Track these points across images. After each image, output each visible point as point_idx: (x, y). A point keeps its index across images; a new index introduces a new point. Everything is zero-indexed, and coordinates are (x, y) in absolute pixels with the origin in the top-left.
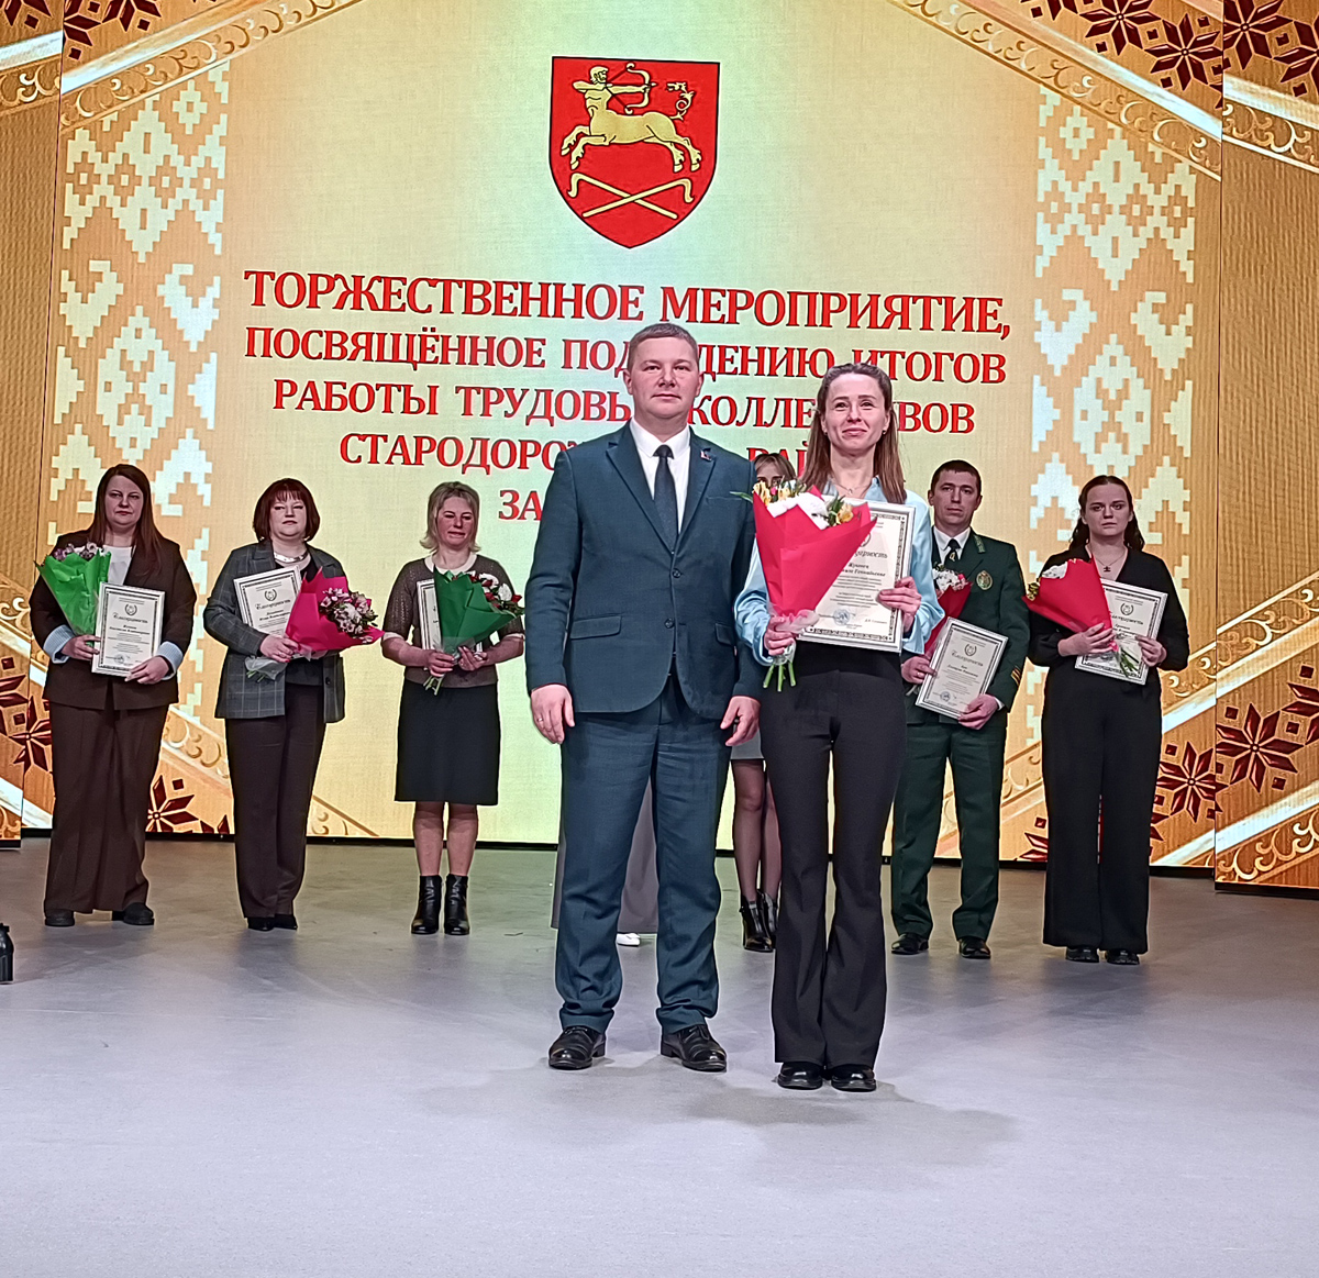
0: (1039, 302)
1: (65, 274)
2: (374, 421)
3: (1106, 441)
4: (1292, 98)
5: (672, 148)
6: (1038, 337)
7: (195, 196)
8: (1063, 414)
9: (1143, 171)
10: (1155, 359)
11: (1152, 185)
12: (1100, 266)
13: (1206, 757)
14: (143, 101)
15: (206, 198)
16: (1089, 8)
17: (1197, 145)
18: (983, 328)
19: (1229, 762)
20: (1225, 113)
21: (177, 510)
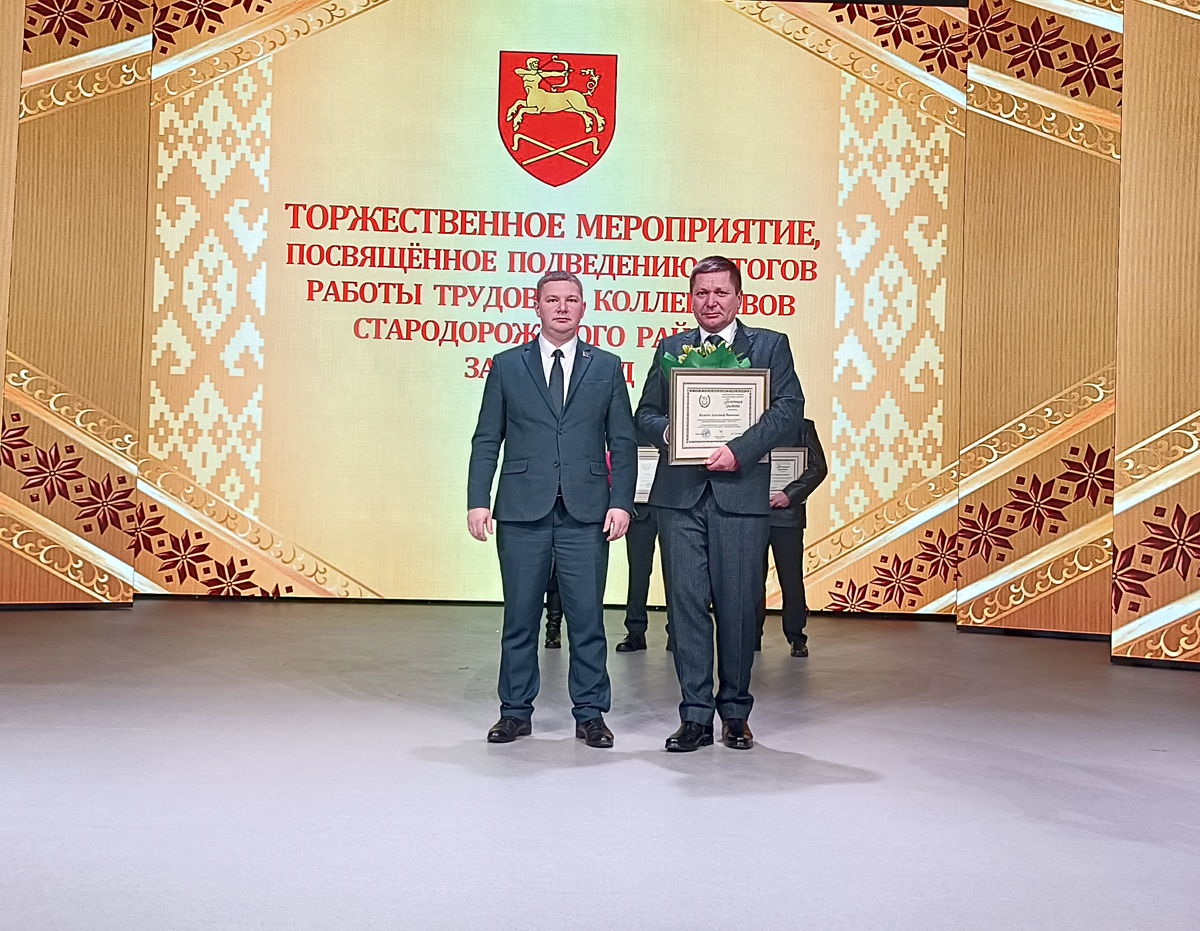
0: (840, 224)
1: (159, 206)
2: (378, 309)
3: (886, 321)
4: (1015, 80)
5: (585, 116)
6: (839, 248)
7: (249, 151)
8: (856, 302)
9: (913, 131)
10: (921, 263)
11: (919, 141)
12: (883, 198)
13: (953, 539)
14: (212, 84)
15: (257, 152)
16: (876, 16)
17: (950, 112)
18: (801, 242)
19: (967, 543)
20: (969, 90)
21: (240, 372)
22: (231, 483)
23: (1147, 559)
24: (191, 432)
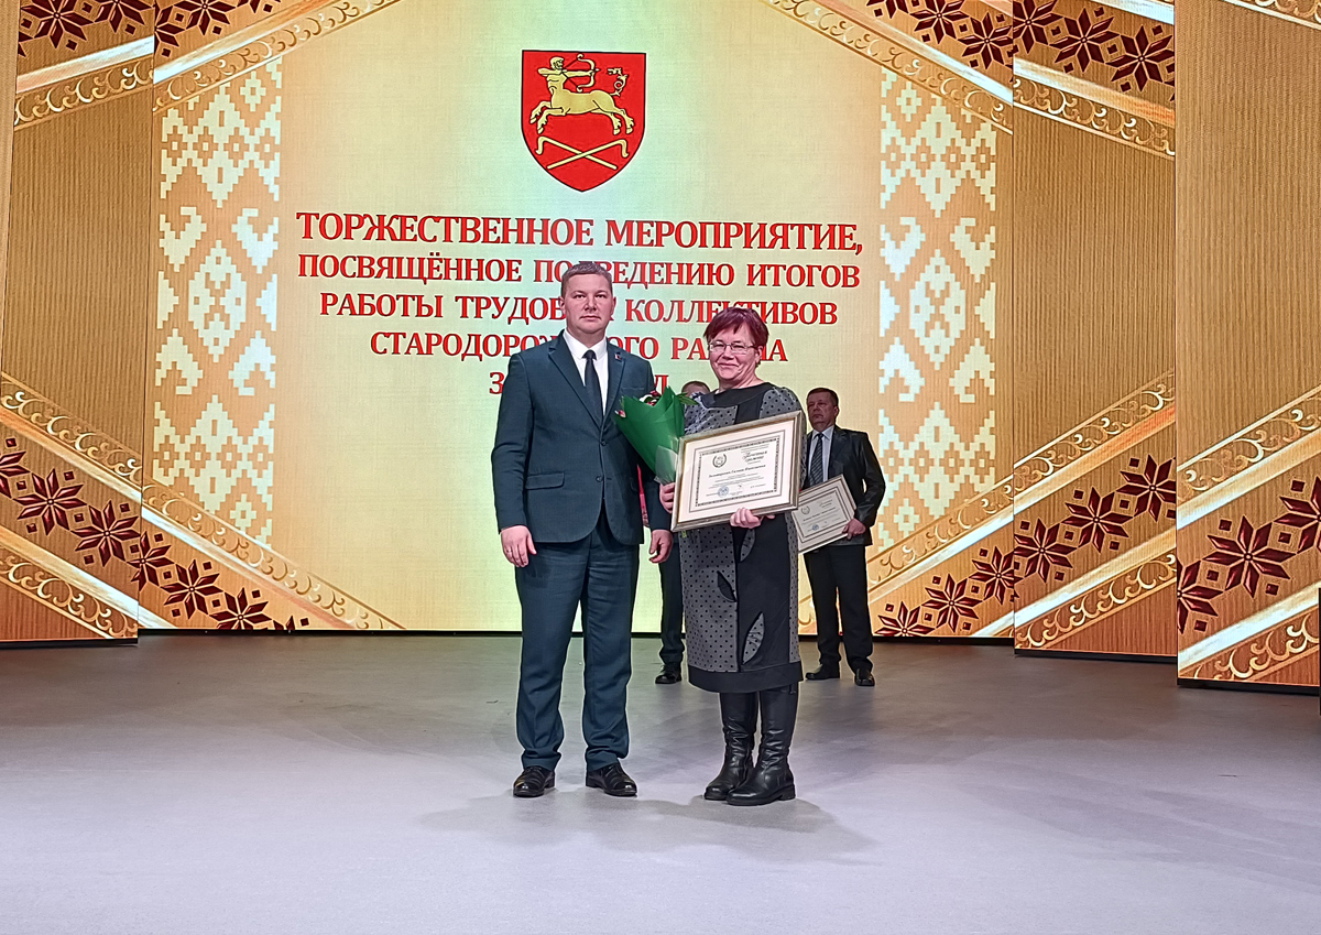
0: (883, 227)
1: (163, 217)
2: (395, 323)
3: (933, 328)
4: (1063, 74)
5: (612, 117)
6: (883, 252)
7: (258, 157)
8: (902, 309)
9: (957, 129)
10: (968, 267)
11: (964, 139)
12: (927, 200)
13: (1009, 558)
14: (218, 87)
15: (267, 158)
16: (917, 9)
17: (997, 109)
18: (842, 247)
19: (1023, 561)
20: (1015, 86)
21: (250, 392)
22: (242, 509)
23: (1213, 575)
24: (198, 456)
